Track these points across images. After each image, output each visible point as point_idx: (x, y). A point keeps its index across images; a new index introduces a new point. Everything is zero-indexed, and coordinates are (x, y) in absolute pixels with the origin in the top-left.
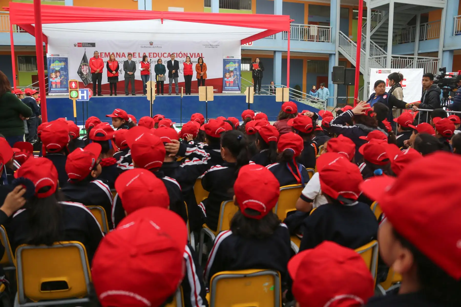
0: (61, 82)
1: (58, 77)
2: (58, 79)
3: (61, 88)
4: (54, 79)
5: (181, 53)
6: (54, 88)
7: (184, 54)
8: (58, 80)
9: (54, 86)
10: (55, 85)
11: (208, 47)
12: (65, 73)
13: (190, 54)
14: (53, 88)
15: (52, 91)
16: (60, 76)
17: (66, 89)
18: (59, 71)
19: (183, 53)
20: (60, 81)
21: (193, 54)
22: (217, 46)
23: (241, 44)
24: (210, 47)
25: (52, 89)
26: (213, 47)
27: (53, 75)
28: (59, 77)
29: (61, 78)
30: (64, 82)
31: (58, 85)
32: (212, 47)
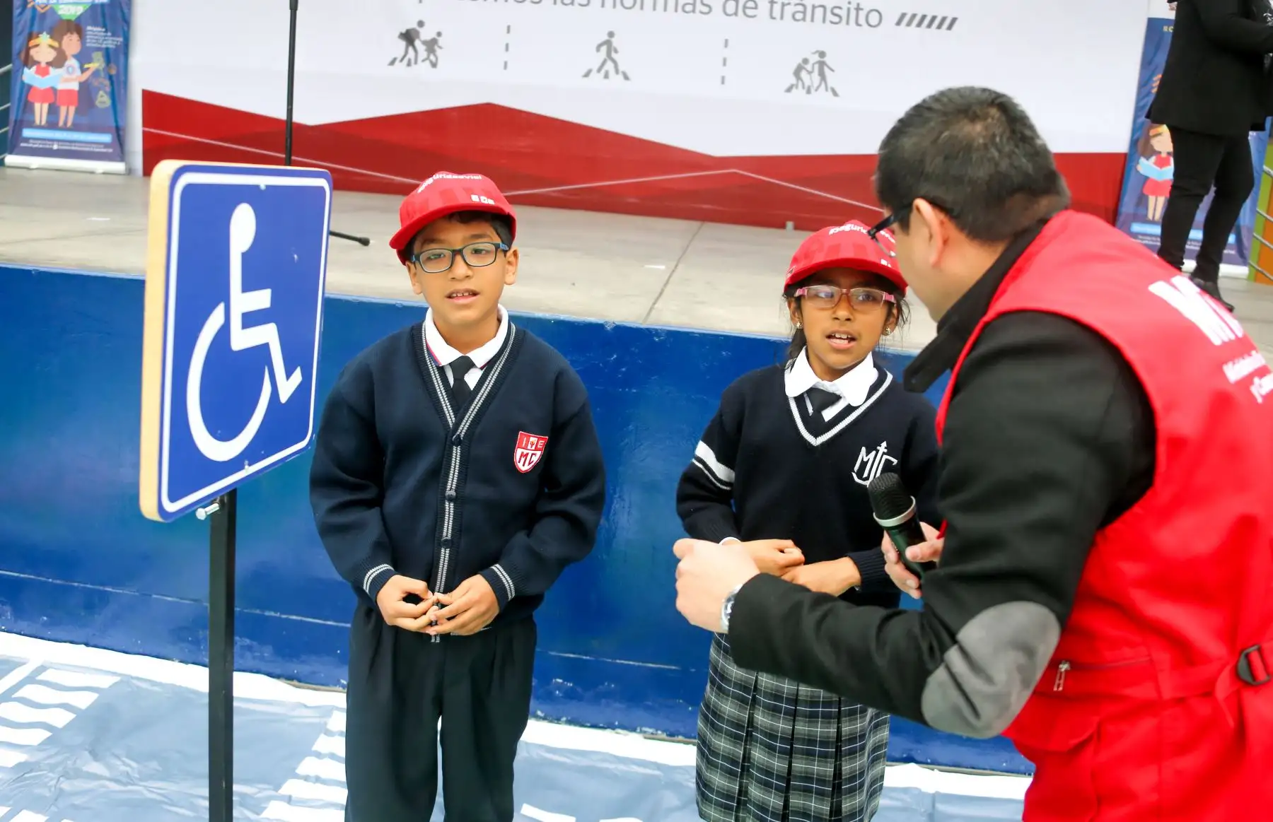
0: (85, 94)
1: (68, 63)
2: (66, 76)
3: (76, 127)
4: (43, 72)
6: (40, 127)
8: (67, 79)
9: (41, 111)
10: (46, 106)
12: (111, 42)
14: (31, 125)
15: (27, 140)
16: (83, 58)
17: (107, 138)
18: (76, 27)
20: (75, 86)
25: (27, 133)
27: (43, 48)
28: (72, 63)
29: (83, 70)
30: (101, 93)
31: (63, 110)
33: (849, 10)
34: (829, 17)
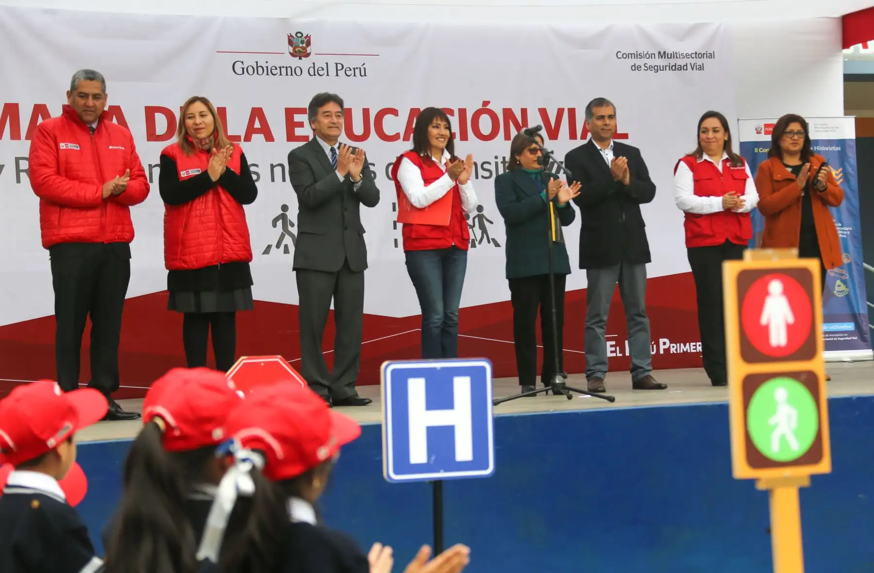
5: (485, 109)
7: (508, 113)
11: (650, 68)
13: (543, 112)
19: (497, 108)
21: (560, 112)
22: (699, 62)
23: (846, 45)
24: (657, 69)
26: (681, 68)
32: (674, 68)
33: (497, 163)
34: (481, 172)
